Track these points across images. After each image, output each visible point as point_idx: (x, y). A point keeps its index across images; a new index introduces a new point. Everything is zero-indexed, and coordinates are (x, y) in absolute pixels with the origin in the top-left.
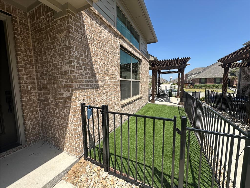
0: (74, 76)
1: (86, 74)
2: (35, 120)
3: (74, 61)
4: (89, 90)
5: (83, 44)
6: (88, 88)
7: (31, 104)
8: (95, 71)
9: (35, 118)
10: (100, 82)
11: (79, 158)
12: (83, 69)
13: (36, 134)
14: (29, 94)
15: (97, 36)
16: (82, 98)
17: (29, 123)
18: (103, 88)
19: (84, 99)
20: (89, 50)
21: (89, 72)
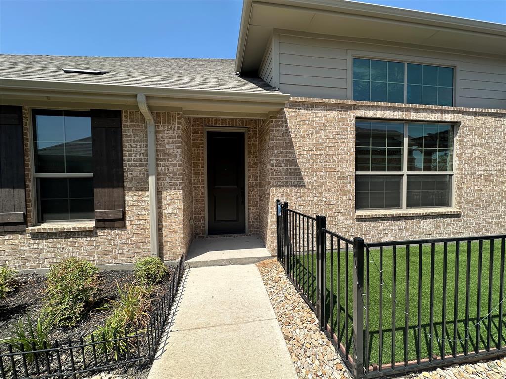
0: (272, 174)
1: (287, 170)
2: (255, 214)
3: (273, 160)
4: (290, 187)
5: (285, 140)
6: (288, 186)
7: (254, 199)
8: (299, 167)
9: (255, 213)
10: (307, 178)
11: (273, 256)
12: (283, 165)
13: (255, 228)
14: (253, 190)
15: (306, 124)
16: (279, 195)
17: (251, 215)
18: (312, 186)
19: (282, 197)
20: (292, 144)
21: (290, 169)
